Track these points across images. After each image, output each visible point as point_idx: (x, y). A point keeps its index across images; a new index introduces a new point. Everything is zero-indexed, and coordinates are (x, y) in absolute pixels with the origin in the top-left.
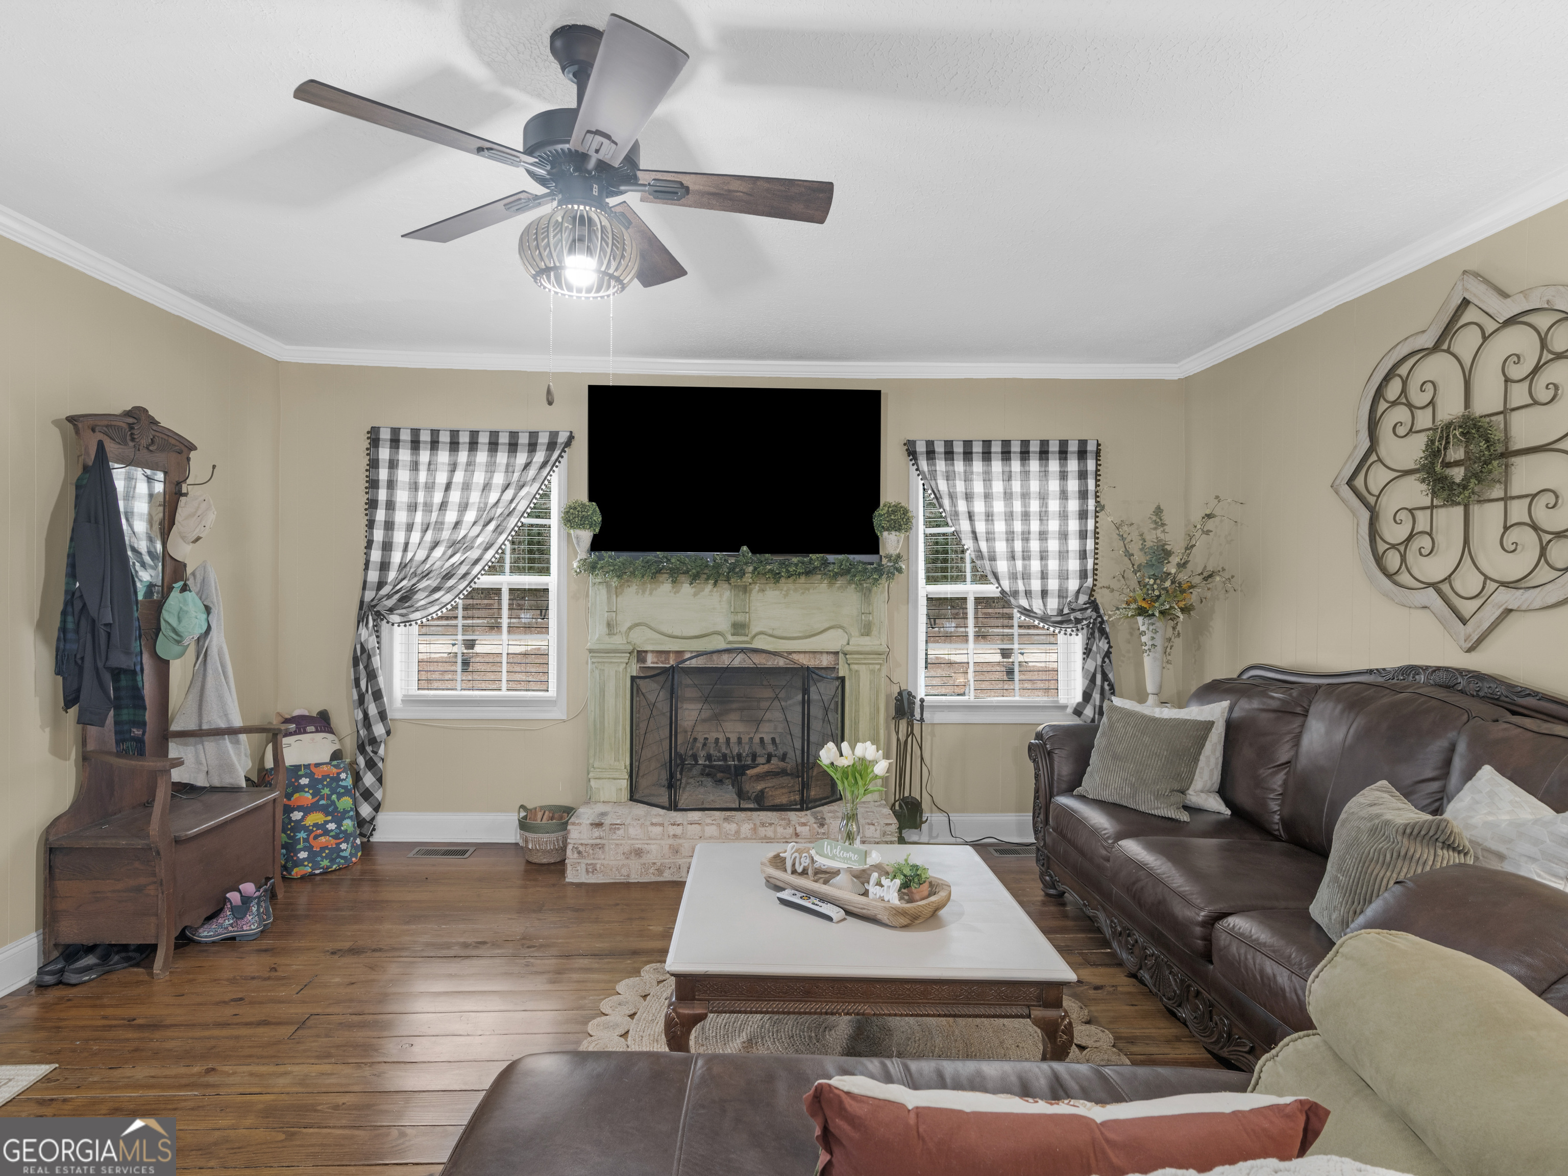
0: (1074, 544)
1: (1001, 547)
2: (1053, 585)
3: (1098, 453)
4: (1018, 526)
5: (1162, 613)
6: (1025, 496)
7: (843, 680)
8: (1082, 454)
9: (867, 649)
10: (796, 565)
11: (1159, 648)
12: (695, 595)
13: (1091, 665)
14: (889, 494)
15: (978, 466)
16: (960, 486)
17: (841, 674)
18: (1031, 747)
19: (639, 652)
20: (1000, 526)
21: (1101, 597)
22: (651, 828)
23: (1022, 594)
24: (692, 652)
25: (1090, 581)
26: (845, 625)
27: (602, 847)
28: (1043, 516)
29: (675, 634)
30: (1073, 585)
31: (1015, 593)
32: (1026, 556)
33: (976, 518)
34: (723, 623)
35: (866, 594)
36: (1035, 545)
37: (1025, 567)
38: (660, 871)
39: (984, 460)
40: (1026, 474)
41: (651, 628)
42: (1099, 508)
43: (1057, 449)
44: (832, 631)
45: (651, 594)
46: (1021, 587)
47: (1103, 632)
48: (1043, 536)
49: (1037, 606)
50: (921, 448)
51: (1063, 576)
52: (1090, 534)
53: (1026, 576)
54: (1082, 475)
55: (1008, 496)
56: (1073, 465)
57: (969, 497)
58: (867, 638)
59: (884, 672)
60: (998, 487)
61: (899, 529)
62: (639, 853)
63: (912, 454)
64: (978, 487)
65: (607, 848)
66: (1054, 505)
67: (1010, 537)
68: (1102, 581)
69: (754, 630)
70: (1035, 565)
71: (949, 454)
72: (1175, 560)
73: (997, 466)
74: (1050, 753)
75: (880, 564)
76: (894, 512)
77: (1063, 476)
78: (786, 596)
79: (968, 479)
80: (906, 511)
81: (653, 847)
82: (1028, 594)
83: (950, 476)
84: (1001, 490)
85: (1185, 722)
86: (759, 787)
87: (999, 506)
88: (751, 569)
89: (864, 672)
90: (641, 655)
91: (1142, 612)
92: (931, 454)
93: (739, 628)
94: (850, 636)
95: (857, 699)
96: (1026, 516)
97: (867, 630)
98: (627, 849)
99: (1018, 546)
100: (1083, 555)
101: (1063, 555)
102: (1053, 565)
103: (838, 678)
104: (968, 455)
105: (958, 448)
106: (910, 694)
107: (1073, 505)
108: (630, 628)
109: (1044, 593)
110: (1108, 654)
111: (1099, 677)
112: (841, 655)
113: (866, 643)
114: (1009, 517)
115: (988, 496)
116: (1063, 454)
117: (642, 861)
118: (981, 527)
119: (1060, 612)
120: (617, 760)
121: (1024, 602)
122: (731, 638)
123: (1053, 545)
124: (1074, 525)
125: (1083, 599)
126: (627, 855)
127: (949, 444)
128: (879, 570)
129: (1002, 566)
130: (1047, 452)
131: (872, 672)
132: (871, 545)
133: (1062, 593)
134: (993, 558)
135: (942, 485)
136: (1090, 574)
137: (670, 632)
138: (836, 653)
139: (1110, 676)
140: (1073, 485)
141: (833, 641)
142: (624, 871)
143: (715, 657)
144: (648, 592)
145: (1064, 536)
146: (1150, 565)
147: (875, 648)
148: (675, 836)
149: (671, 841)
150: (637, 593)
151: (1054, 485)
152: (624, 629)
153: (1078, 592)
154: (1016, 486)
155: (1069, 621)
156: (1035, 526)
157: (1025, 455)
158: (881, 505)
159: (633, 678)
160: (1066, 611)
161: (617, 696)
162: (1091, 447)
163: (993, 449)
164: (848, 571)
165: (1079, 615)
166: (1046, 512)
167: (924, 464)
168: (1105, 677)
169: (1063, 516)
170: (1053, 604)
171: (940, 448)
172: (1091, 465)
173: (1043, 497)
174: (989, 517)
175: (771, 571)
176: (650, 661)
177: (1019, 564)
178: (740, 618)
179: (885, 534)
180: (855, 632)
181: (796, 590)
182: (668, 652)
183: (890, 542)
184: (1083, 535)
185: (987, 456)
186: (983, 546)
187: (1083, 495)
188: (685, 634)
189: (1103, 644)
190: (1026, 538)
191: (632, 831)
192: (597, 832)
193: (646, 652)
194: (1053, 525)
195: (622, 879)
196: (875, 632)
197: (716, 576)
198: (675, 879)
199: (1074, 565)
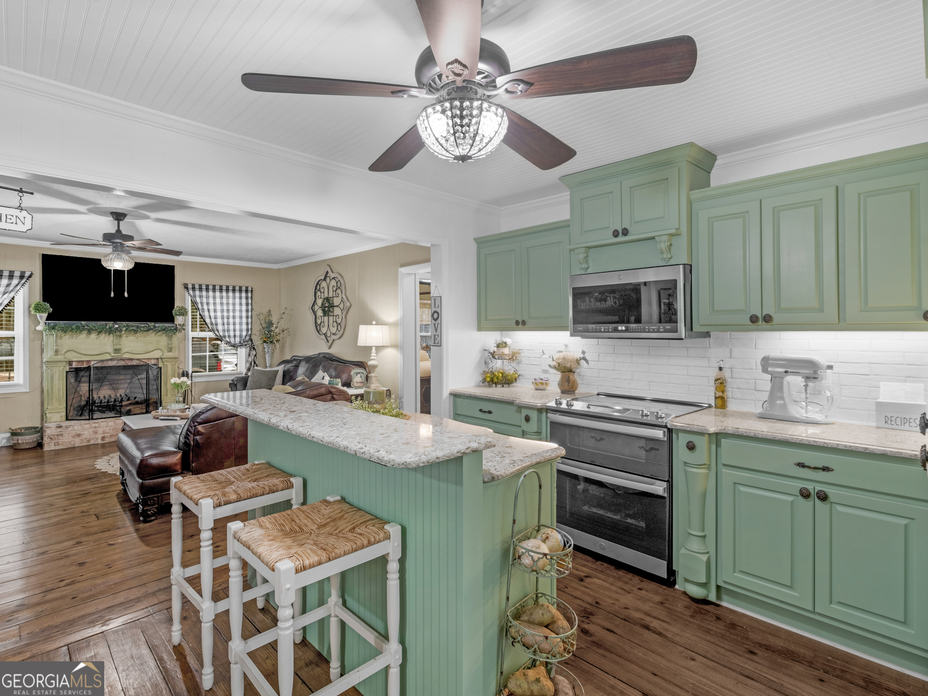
0: (244, 320)
1: (219, 321)
2: (238, 333)
3: (252, 291)
4: (225, 314)
5: (271, 342)
6: (228, 304)
7: (161, 368)
8: (247, 291)
9: (171, 357)
10: (144, 327)
11: (270, 352)
12: (97, 339)
13: (250, 359)
14: (178, 303)
15: (211, 294)
16: (205, 300)
17: (160, 366)
18: (230, 384)
19: (69, 362)
20: (219, 314)
21: (253, 338)
22: (84, 426)
23: (227, 337)
24: (94, 361)
25: (250, 332)
26: (161, 348)
27: (62, 435)
28: (234, 311)
29: (88, 354)
30: (244, 333)
31: (225, 336)
32: (228, 324)
33: (211, 311)
34: (110, 349)
35: (170, 338)
36: (231, 320)
37: (228, 328)
38: (89, 441)
39: (213, 291)
40: (228, 298)
41: (76, 352)
42: (252, 309)
43: (238, 289)
44: (156, 351)
45: (76, 338)
46: (226, 334)
47: (254, 348)
48: (234, 317)
49: (232, 340)
50: (190, 286)
51: (241, 330)
52: (250, 317)
53: (228, 330)
54: (247, 298)
55: (222, 304)
56: (244, 295)
57: (208, 304)
58: (170, 353)
59: (177, 365)
60: (218, 301)
61: (183, 315)
62: (79, 435)
63: (186, 287)
64: (211, 301)
65: (64, 435)
66: (237, 307)
67: (223, 318)
68: (254, 332)
69: (123, 351)
70: (231, 327)
71: (201, 289)
72: (274, 326)
73: (218, 294)
74: (236, 385)
75: (176, 327)
76: (181, 310)
77: (241, 298)
78: (137, 339)
79: (208, 297)
80: (186, 309)
81: (86, 432)
82: (229, 336)
83: (201, 297)
84: (219, 302)
85: (272, 371)
86: (128, 408)
87: (218, 307)
88: (124, 329)
89: (169, 365)
90: (70, 363)
91: (265, 342)
92: (194, 288)
93: (117, 351)
94: (163, 352)
95: (167, 374)
96: (228, 311)
97: (170, 350)
98: (73, 434)
99: (225, 320)
100: (247, 324)
101: (241, 324)
102: (237, 327)
103: (159, 367)
104: (207, 290)
105: (204, 287)
106: (187, 372)
107: (244, 308)
108: (66, 352)
109: (235, 336)
110: (256, 355)
111: (253, 363)
112: (160, 360)
113: (170, 355)
114: (222, 311)
115: (215, 304)
116: (240, 291)
117: (81, 438)
118: (212, 314)
119: (240, 342)
120: (60, 405)
121: (228, 339)
122: (113, 355)
123: (237, 320)
124: (244, 314)
125: (248, 338)
126: (74, 437)
127: (200, 286)
128: (176, 329)
129: (220, 327)
130: (235, 290)
131: (173, 365)
132: (171, 320)
133: (241, 336)
134: (217, 324)
135: (198, 300)
136: (250, 330)
137: (85, 353)
138: (158, 359)
139: (257, 362)
140: (244, 301)
141: (157, 354)
142: (72, 443)
143: (105, 362)
144: (74, 338)
145: (241, 317)
146: (267, 327)
147: (174, 356)
148: (95, 427)
149: (94, 429)
150: (69, 338)
151: (237, 301)
152: (63, 352)
153: (246, 336)
154: (225, 301)
155: (243, 345)
156: (231, 314)
157: (227, 290)
158: (175, 307)
159: (67, 372)
160: (242, 342)
161: (59, 379)
162: (250, 289)
163: (216, 288)
164: (164, 330)
165: (246, 343)
166: (235, 310)
167: (191, 292)
168: (255, 363)
169: (241, 311)
170: (238, 340)
171: (197, 287)
172: (250, 295)
173: (234, 304)
174: (215, 311)
175: (133, 330)
176: (74, 365)
177: (226, 327)
178: (118, 347)
179: (178, 317)
180: (165, 350)
181: (141, 336)
182: (83, 361)
183: (179, 320)
184: (247, 317)
185: (214, 290)
186: (213, 321)
187: (247, 304)
188: (92, 353)
189: (254, 353)
190: (228, 318)
191: (76, 428)
192: (59, 430)
193: (72, 361)
194: (237, 314)
195: (72, 446)
196: (173, 350)
197: (110, 331)
198: (96, 443)
199: (244, 327)
